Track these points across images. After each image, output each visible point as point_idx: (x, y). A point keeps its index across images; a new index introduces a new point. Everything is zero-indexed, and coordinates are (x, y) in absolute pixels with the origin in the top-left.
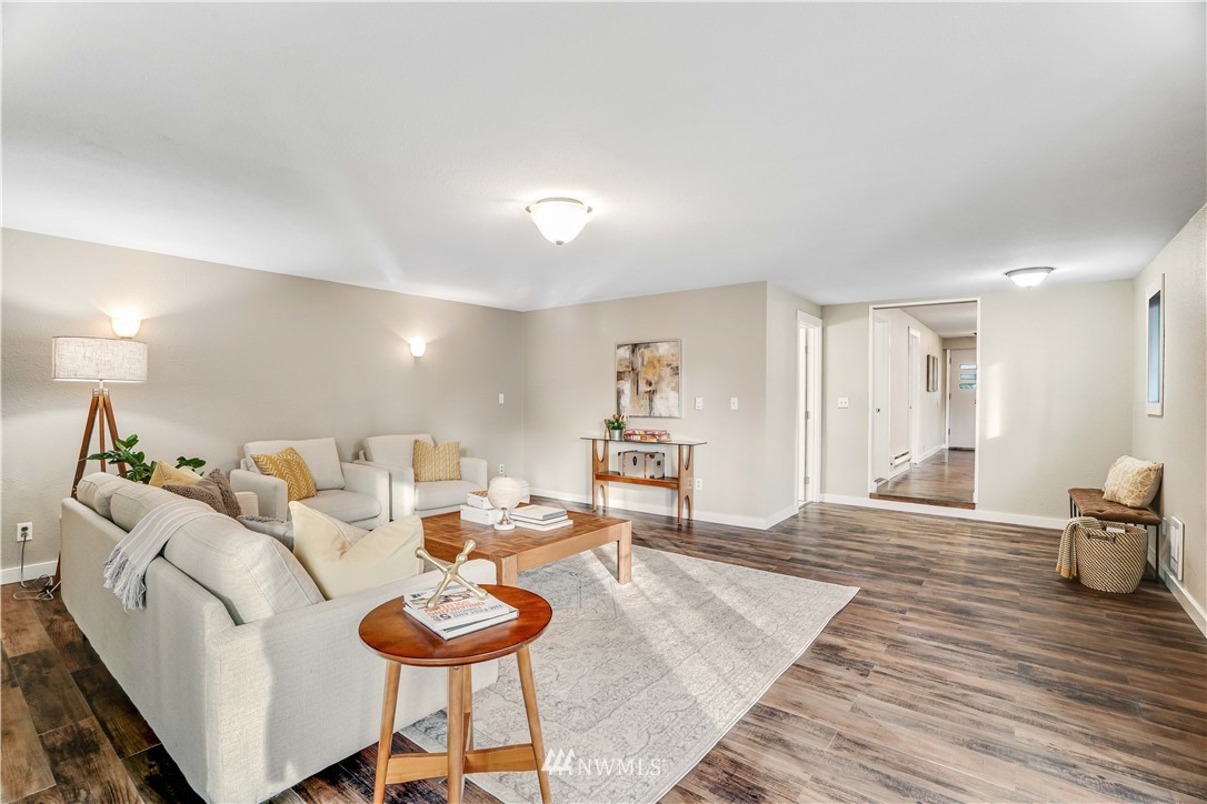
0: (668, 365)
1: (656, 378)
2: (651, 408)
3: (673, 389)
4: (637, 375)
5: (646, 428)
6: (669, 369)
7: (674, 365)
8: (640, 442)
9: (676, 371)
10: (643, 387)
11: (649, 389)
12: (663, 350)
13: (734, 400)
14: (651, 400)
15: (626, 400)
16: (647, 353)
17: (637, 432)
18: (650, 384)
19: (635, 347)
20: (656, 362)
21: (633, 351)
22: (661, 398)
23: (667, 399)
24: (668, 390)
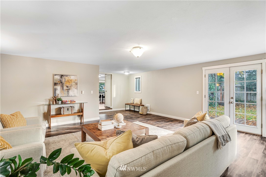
0: (74, 82)
1: (70, 85)
2: (68, 94)
3: (76, 88)
4: (63, 84)
5: (71, 100)
6: (74, 83)
7: (76, 82)
8: (70, 104)
9: (77, 84)
10: (65, 88)
11: (67, 88)
12: (72, 78)
13: (92, 91)
14: (68, 92)
15: (58, 92)
16: (67, 78)
17: (68, 101)
18: (68, 87)
19: (62, 76)
20: (70, 81)
21: (61, 77)
22: (72, 91)
23: (74, 91)
24: (74, 89)
